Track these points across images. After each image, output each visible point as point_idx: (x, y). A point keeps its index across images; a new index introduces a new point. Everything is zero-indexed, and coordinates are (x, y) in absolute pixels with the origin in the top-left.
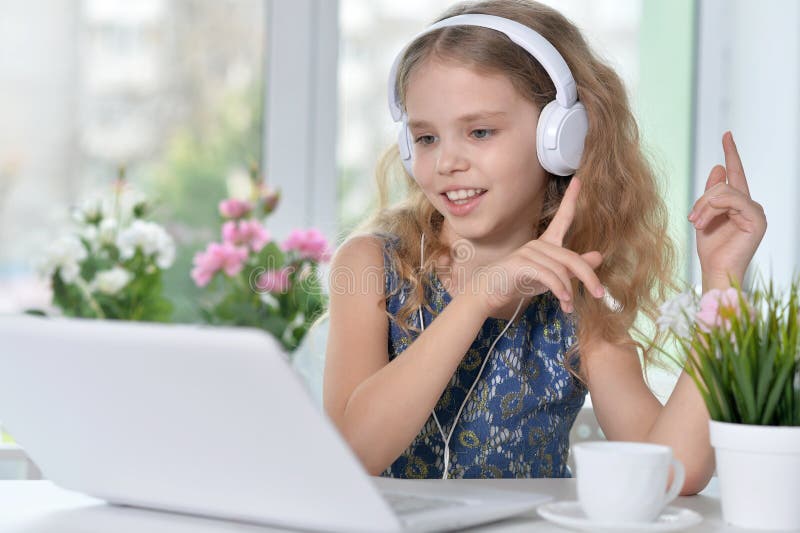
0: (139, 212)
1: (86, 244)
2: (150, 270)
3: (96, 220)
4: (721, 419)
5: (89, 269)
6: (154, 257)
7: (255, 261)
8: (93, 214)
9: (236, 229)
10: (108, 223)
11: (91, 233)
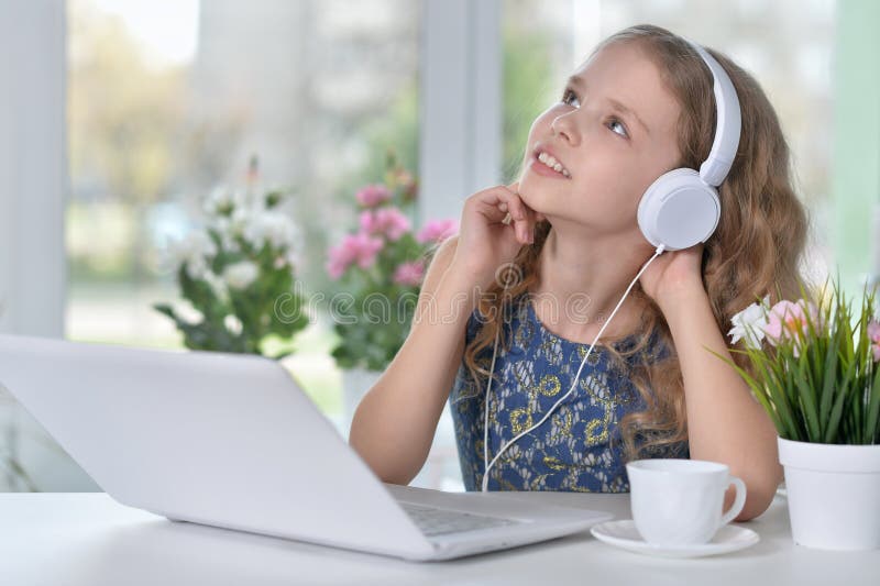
0: (272, 202)
1: (216, 237)
2: (280, 263)
3: (227, 211)
4: (788, 437)
5: (219, 263)
6: (283, 251)
7: (392, 253)
8: (223, 204)
9: (374, 219)
10: (240, 214)
11: (222, 224)
